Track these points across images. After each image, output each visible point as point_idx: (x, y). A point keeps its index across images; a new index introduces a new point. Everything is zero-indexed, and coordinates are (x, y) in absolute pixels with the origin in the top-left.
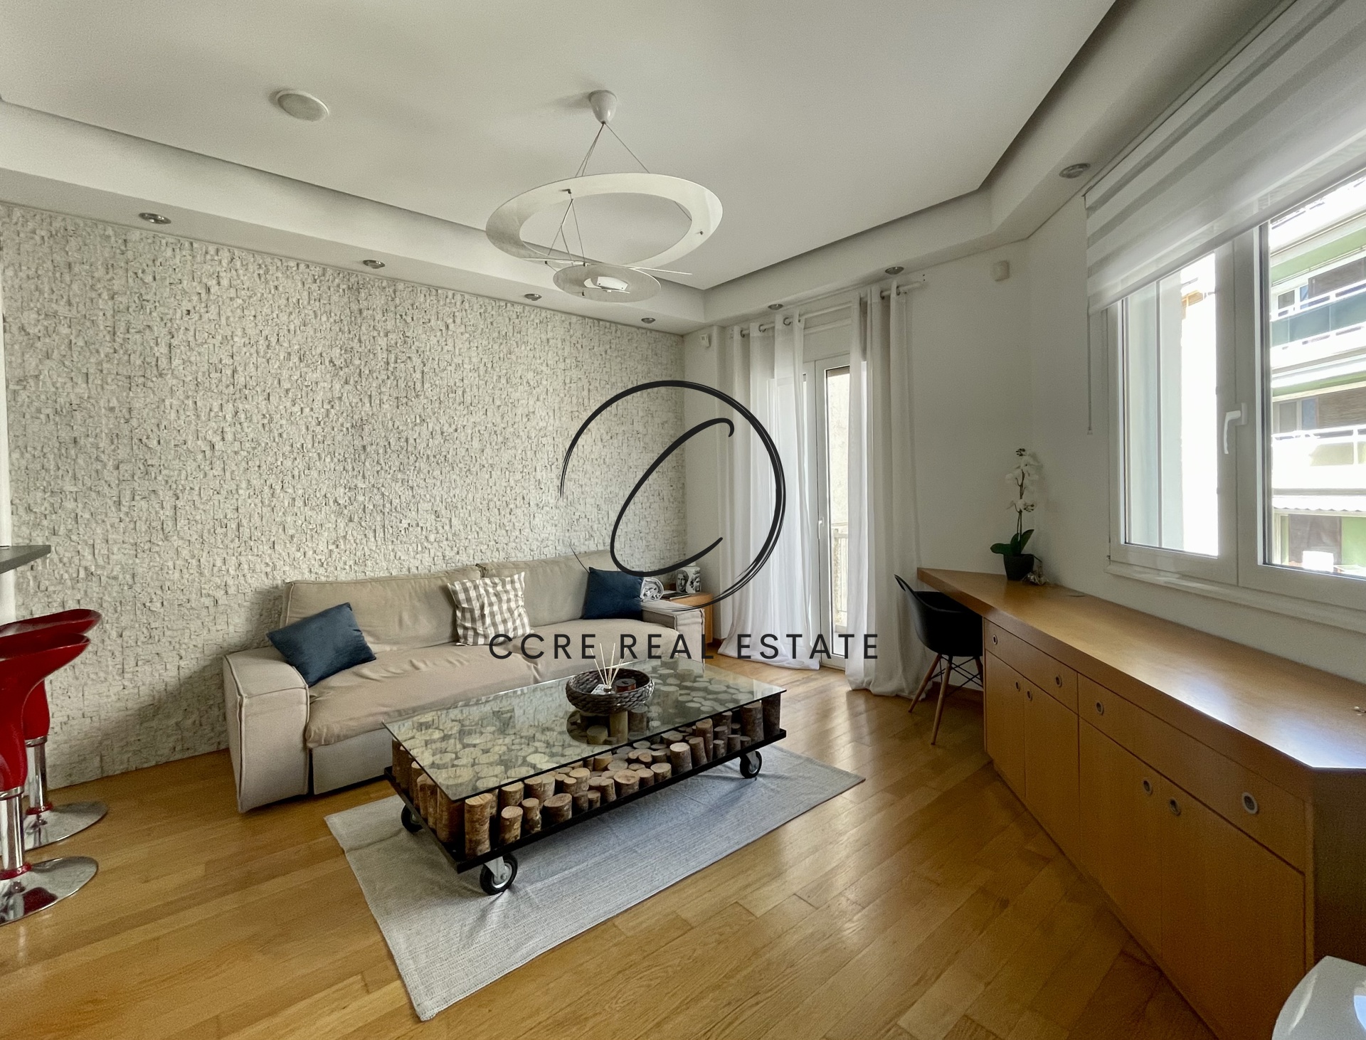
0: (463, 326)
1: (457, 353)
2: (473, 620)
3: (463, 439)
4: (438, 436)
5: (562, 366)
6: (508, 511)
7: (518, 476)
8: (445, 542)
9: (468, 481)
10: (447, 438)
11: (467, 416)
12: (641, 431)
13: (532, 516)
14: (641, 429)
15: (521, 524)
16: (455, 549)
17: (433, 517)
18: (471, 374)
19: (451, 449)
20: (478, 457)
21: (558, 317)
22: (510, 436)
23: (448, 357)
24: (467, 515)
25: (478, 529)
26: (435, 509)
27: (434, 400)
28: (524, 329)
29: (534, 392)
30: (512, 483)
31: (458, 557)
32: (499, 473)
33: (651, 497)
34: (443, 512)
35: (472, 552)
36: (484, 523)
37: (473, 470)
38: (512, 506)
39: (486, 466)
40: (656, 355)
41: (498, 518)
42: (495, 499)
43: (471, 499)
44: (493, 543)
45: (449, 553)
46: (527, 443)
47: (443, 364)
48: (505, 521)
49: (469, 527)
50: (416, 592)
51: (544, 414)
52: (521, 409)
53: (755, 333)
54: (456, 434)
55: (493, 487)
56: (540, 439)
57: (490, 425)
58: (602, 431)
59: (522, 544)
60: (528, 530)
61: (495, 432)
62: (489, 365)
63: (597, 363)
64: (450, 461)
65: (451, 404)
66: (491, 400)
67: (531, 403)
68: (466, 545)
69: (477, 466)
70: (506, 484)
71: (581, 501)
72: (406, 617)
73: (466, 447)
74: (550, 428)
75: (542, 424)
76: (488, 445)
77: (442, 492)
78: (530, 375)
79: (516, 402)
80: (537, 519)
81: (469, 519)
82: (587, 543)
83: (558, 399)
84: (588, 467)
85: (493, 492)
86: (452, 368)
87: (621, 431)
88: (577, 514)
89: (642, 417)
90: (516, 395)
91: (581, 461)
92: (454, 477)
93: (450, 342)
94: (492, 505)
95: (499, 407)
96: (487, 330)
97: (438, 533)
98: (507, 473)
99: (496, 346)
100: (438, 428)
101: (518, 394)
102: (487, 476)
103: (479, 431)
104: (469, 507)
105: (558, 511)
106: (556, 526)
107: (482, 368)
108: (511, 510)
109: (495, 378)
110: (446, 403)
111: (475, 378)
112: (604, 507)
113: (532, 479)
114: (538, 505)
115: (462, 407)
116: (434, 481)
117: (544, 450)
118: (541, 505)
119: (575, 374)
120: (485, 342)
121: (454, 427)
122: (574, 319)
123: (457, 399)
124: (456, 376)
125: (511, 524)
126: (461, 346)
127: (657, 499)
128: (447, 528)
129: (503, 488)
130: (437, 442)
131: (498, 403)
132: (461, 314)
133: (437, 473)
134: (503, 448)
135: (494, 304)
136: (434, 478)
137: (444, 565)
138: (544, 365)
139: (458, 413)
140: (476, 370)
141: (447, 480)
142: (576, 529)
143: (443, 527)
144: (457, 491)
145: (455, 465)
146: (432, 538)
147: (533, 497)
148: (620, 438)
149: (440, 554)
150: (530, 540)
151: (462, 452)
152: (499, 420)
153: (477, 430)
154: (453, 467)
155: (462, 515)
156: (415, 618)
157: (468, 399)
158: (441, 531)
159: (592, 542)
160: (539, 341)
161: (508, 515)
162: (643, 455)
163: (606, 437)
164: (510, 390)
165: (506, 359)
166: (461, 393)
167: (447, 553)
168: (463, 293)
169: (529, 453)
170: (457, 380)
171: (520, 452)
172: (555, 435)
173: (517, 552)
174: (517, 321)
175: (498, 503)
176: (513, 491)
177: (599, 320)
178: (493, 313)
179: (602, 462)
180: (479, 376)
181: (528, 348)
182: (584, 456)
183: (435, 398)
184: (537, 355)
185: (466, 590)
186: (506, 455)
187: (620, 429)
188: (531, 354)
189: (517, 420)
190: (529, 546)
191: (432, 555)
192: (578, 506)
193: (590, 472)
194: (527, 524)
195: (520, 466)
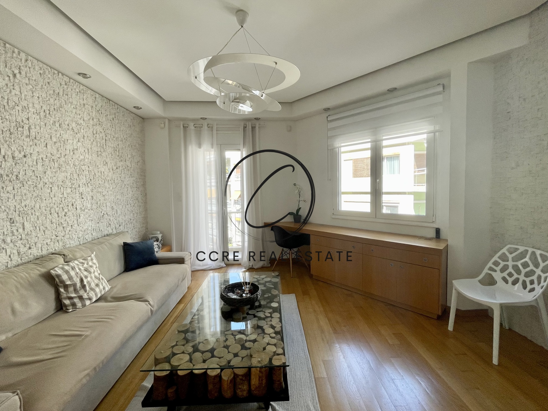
0: (27, 79)
1: (23, 97)
2: (76, 291)
3: (31, 164)
4: (10, 160)
5: (91, 122)
6: (64, 213)
7: (69, 190)
8: (19, 242)
9: (35, 194)
10: (18, 161)
11: (33, 147)
12: (129, 166)
13: (78, 216)
14: (129, 165)
15: (72, 222)
16: (28, 246)
17: (9, 223)
18: (34, 116)
19: (22, 170)
20: (42, 177)
21: (89, 91)
22: (63, 164)
23: (16, 99)
24: (36, 219)
25: (44, 229)
26: (10, 217)
27: (4, 130)
28: (69, 93)
29: (77, 136)
30: (65, 195)
31: (30, 251)
32: (57, 188)
33: (134, 201)
34: (17, 218)
35: (40, 246)
36: (48, 224)
37: (39, 186)
38: (66, 210)
39: (48, 183)
40: (134, 126)
41: (57, 219)
42: (55, 206)
43: (38, 208)
44: (54, 237)
45: (23, 250)
46: (73, 169)
47: (11, 104)
48: (62, 221)
49: (38, 228)
50: (21, 284)
51: (83, 151)
52: (69, 145)
53: (192, 127)
54: (25, 159)
55: (53, 199)
56: (81, 167)
57: (49, 155)
58: (113, 164)
59: (73, 235)
60: (76, 225)
61: (53, 160)
62: (48, 112)
63: (109, 124)
64: (21, 180)
65: (20, 136)
66: (50, 137)
67: (75, 142)
68: (36, 241)
69: (42, 183)
70: (61, 196)
71: (104, 205)
72: (17, 306)
73: (33, 169)
74: (87, 160)
75: (82, 157)
76: (49, 169)
77: (15, 204)
78: (74, 125)
79: (66, 141)
80: (81, 218)
81: (38, 222)
82: (107, 229)
83: (90, 142)
84: (106, 184)
85: (54, 202)
86: (20, 108)
87: (121, 165)
88: (103, 212)
89: (130, 158)
90: (65, 136)
91: (103, 181)
92: (25, 191)
93: (17, 87)
94: (53, 211)
95: (55, 143)
96: (46, 87)
97: (13, 235)
98: (62, 188)
99: (52, 100)
100: (9, 153)
101: (67, 136)
102: (49, 191)
103: (42, 159)
104: (37, 214)
105: (92, 212)
106: (92, 220)
107: (42, 114)
108: (66, 213)
109: (51, 122)
110: (16, 135)
111: (37, 119)
112: (115, 207)
113: (77, 192)
114: (81, 209)
115: (28, 140)
116: (8, 195)
117: (84, 173)
118: (83, 209)
119: (99, 128)
120: (44, 95)
121: (23, 154)
122: (97, 96)
123: (25, 132)
124: (23, 115)
125: (66, 223)
126: (26, 93)
127: (137, 202)
128: (21, 230)
129: (60, 199)
130: (9, 164)
131: (54, 140)
132: (26, 69)
133: (10, 188)
134: (59, 171)
135: (50, 70)
136: (8, 192)
137: (19, 259)
138: (82, 119)
139: (26, 143)
140: (39, 114)
141: (19, 194)
142: (103, 221)
143: (17, 231)
144: (27, 202)
145: (25, 183)
146: (8, 240)
147: (78, 203)
148: (121, 168)
149: (15, 252)
150: (78, 232)
151: (30, 173)
152: (55, 152)
153: (40, 157)
154: (23, 184)
155: (32, 220)
156: (25, 304)
157: (33, 134)
158: (16, 233)
159: (110, 228)
160: (79, 104)
161: (64, 217)
162: (130, 178)
163: (115, 168)
164: (62, 132)
165: (59, 111)
166: (27, 128)
167: (21, 250)
168: (27, 54)
169: (75, 175)
170: (24, 119)
171: (69, 174)
172: (89, 165)
173: (70, 240)
174: (65, 87)
175: (57, 209)
176: (66, 201)
177: (110, 100)
178: (49, 76)
179: (113, 181)
180: (40, 118)
181: (72, 107)
182: (104, 178)
183: (6, 129)
184: (78, 112)
185: (67, 272)
186: (61, 176)
187: (120, 164)
188: (74, 111)
189: (67, 153)
190: (77, 236)
191: (8, 253)
192: (103, 208)
193: (108, 188)
194: (76, 222)
195: (70, 184)
